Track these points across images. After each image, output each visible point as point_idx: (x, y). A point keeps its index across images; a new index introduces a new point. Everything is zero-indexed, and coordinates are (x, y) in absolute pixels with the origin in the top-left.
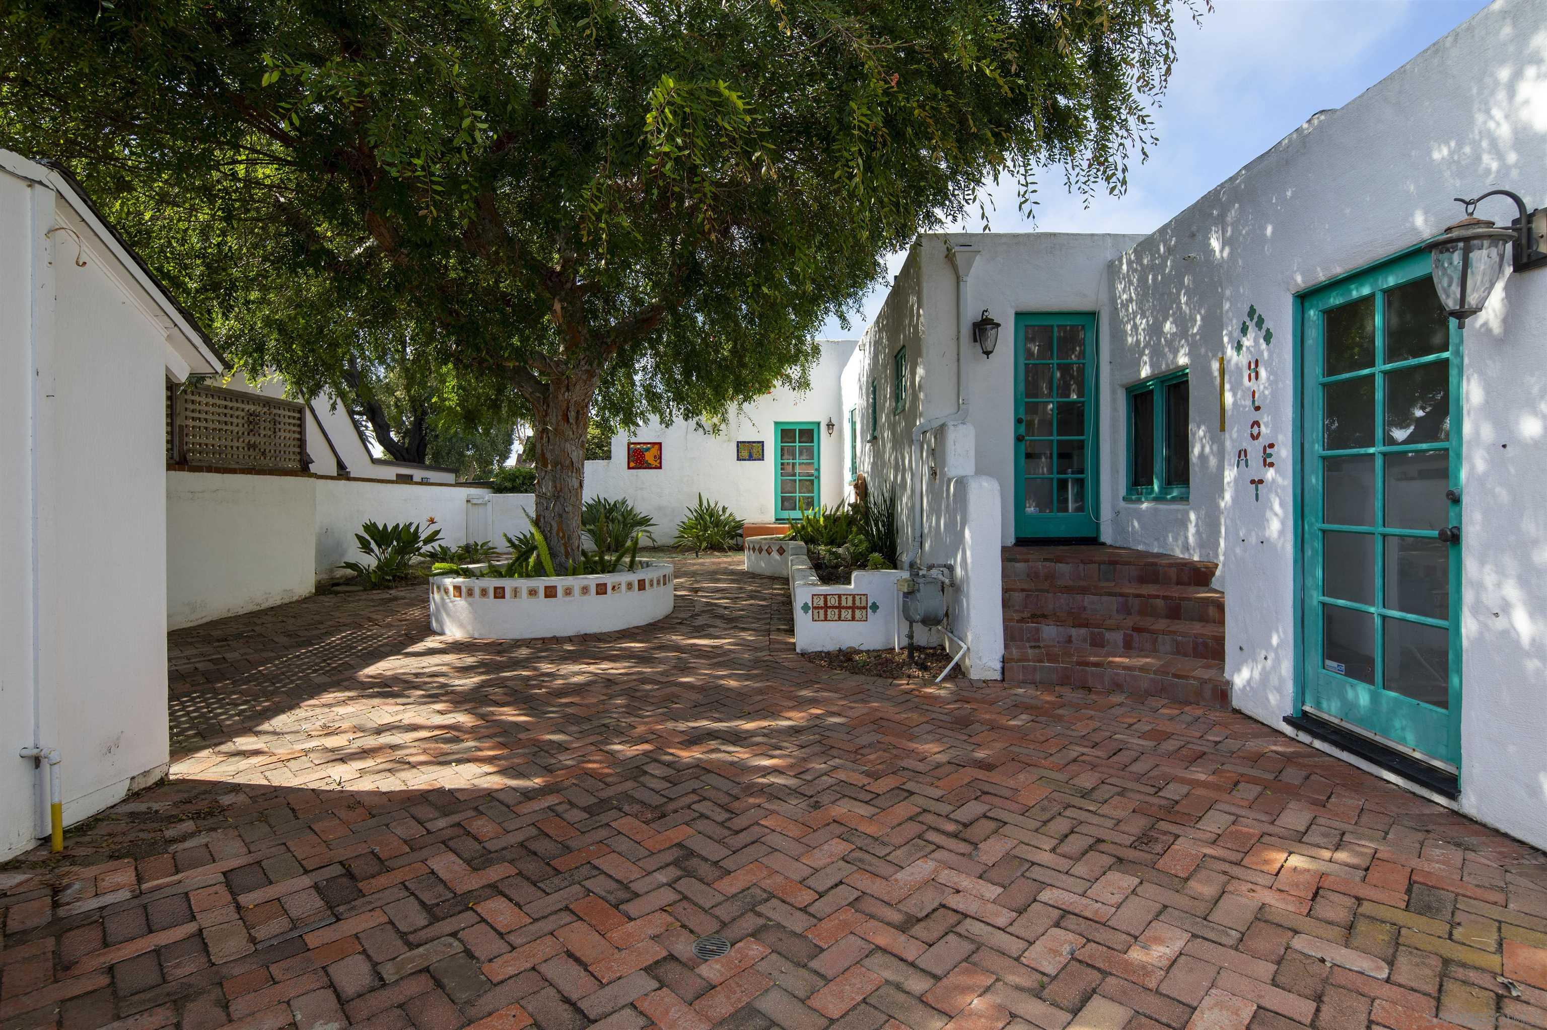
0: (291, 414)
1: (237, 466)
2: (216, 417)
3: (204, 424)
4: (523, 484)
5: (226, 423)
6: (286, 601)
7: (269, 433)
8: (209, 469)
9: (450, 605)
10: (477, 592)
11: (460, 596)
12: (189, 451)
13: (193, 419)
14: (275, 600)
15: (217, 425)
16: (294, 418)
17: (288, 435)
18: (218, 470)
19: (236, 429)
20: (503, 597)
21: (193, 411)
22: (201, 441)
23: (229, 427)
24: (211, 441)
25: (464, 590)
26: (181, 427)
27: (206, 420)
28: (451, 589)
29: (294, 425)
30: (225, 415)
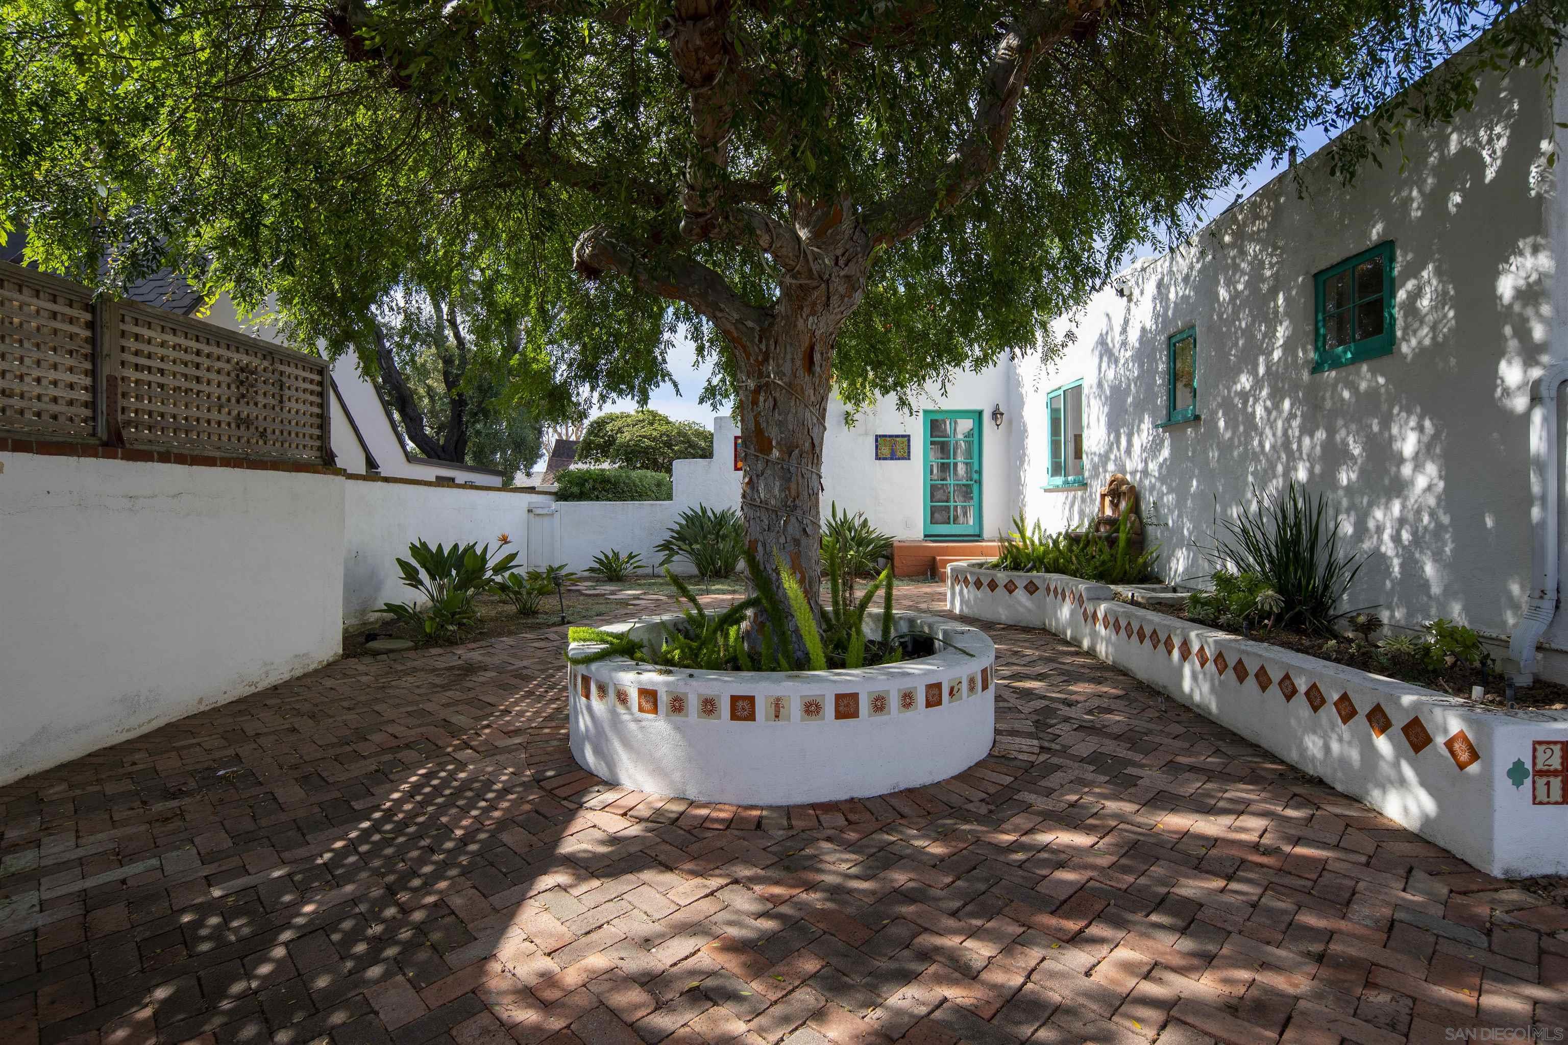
0: (307, 374)
1: (217, 454)
2: (181, 368)
3: (158, 378)
4: (594, 489)
5: (198, 380)
6: (298, 673)
7: (272, 402)
8: (165, 458)
9: (633, 726)
10: (693, 704)
11: (655, 710)
12: (128, 423)
13: (137, 367)
14: (280, 673)
15: (181, 382)
16: (312, 382)
17: (302, 408)
18: (181, 459)
19: (216, 392)
20: (751, 717)
21: (136, 353)
22: (152, 407)
23: (204, 387)
24: (170, 408)
25: (664, 699)
26: (112, 380)
27: (162, 372)
28: (633, 695)
29: (312, 393)
30: (198, 366)
